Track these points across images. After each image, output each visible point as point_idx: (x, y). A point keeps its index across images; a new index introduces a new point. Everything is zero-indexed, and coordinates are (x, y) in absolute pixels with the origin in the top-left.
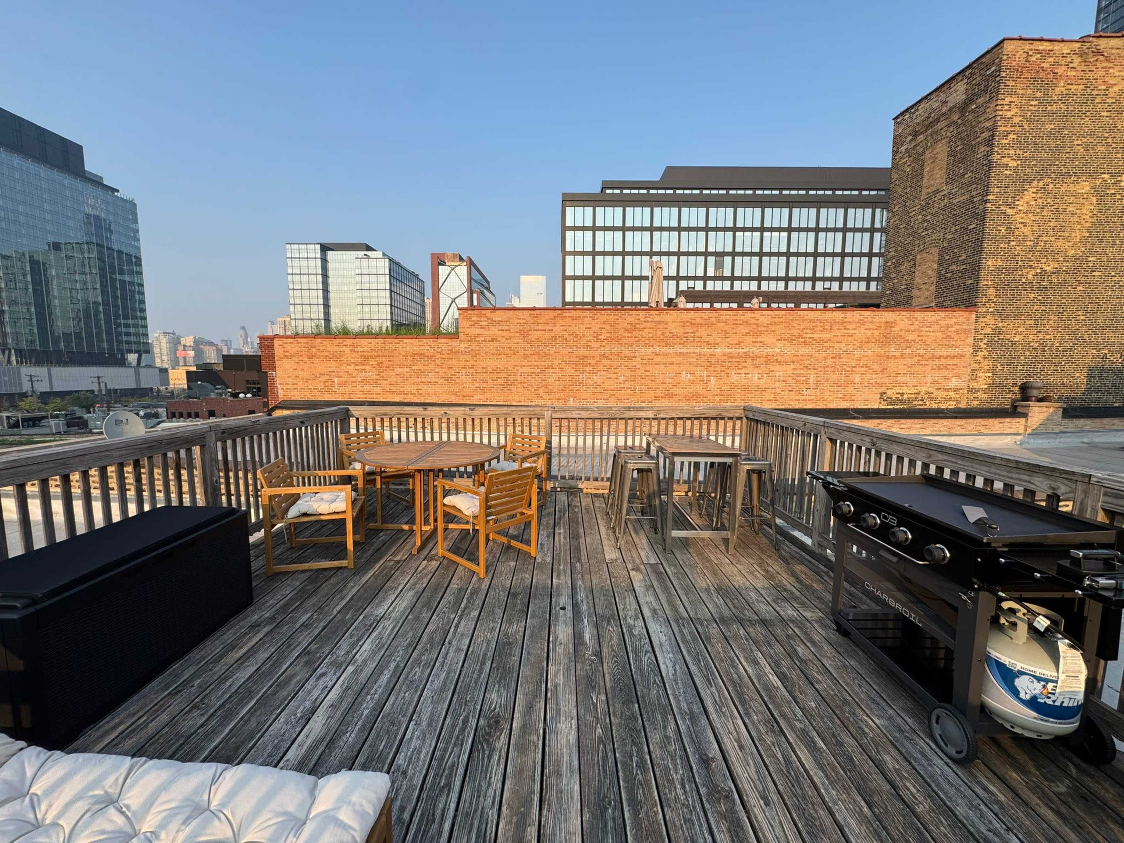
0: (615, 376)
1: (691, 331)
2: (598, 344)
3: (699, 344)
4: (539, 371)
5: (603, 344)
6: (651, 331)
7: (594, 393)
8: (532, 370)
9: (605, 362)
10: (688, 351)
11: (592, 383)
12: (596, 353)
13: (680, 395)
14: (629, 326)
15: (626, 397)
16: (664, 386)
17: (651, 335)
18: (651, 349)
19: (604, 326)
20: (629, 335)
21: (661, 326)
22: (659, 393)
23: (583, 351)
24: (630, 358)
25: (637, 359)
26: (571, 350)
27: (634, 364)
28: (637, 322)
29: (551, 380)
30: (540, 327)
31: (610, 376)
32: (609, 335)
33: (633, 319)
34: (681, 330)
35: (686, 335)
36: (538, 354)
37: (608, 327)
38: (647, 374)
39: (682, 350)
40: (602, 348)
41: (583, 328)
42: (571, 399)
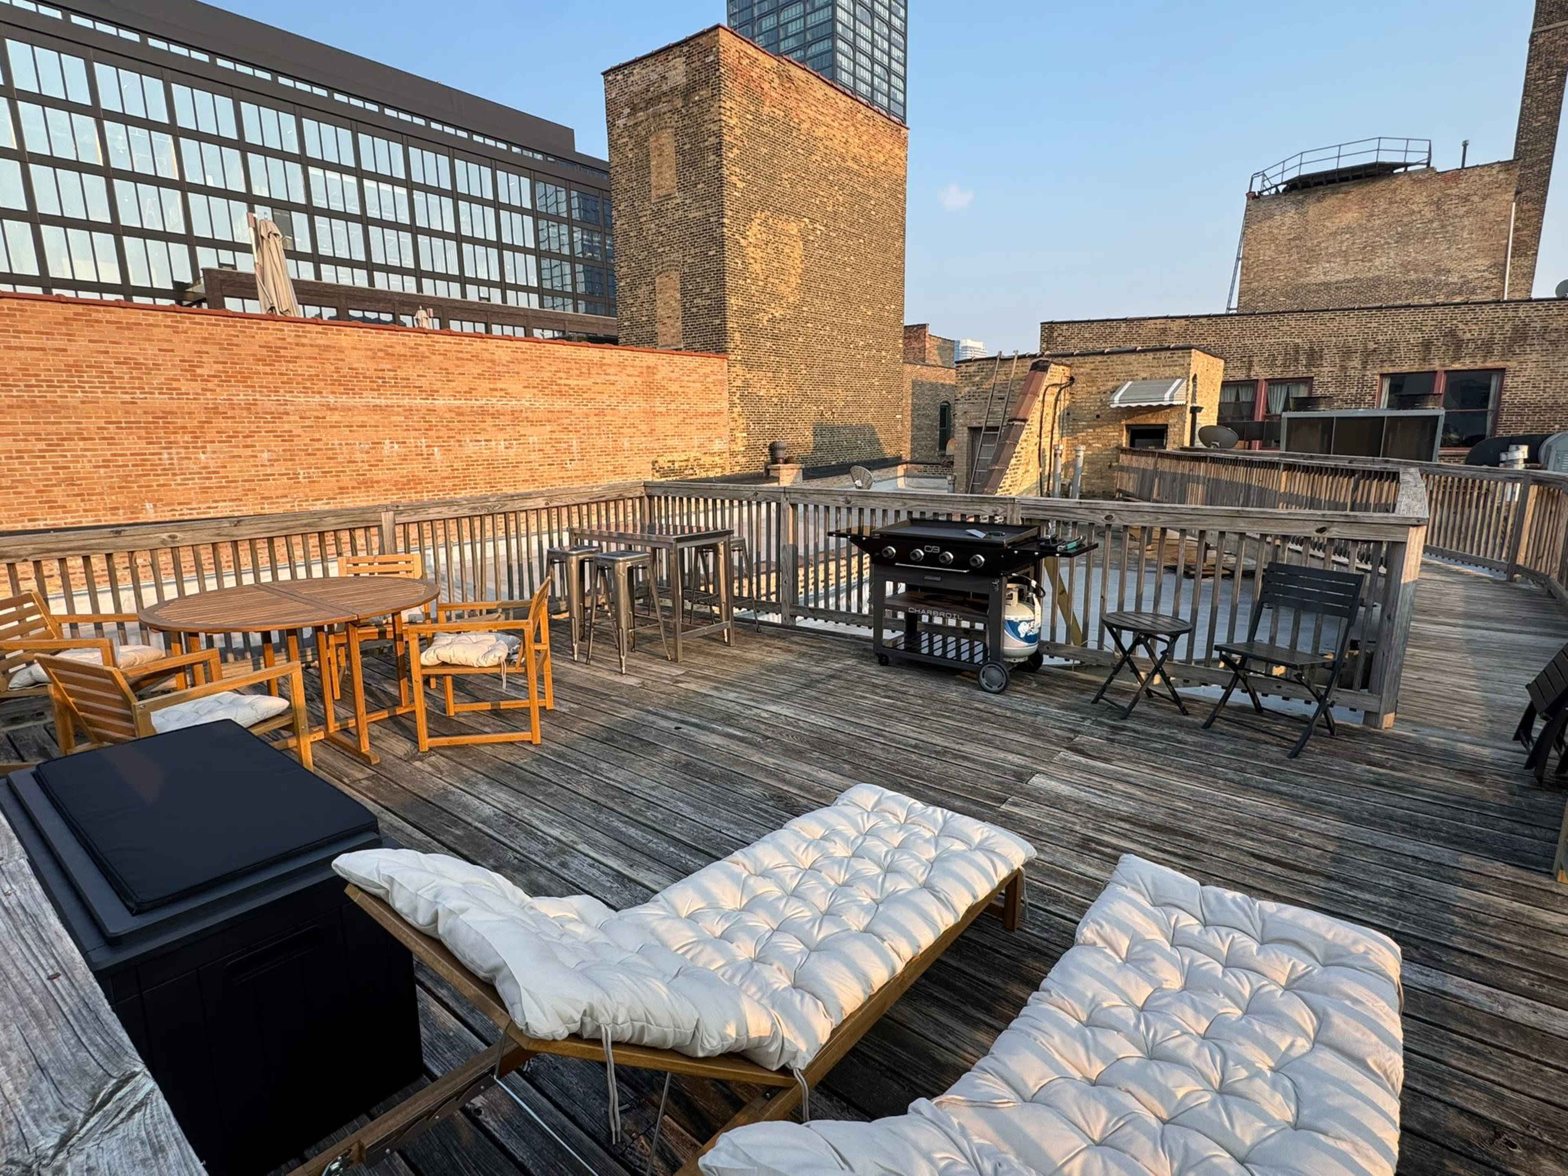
0: (249, 452)
1: (389, 367)
2: (197, 386)
3: (406, 391)
4: (42, 445)
5: (210, 385)
6: (310, 362)
7: (204, 490)
8: (22, 445)
9: (222, 424)
10: (389, 402)
11: (196, 468)
12: (193, 406)
13: (384, 481)
14: (264, 352)
15: (280, 492)
16: (353, 466)
17: (313, 372)
18: (317, 398)
19: (205, 348)
20: (268, 369)
21: (331, 355)
22: (345, 480)
23: (159, 401)
24: (279, 416)
25: (292, 418)
26: (127, 397)
27: (287, 427)
28: (279, 343)
29: (84, 467)
30: (24, 340)
31: (236, 451)
32: (220, 367)
33: (270, 338)
34: (372, 365)
35: (380, 374)
36: (33, 405)
37: (214, 350)
38: (317, 445)
39: (378, 402)
40: (209, 395)
41: (151, 350)
42: (149, 506)
